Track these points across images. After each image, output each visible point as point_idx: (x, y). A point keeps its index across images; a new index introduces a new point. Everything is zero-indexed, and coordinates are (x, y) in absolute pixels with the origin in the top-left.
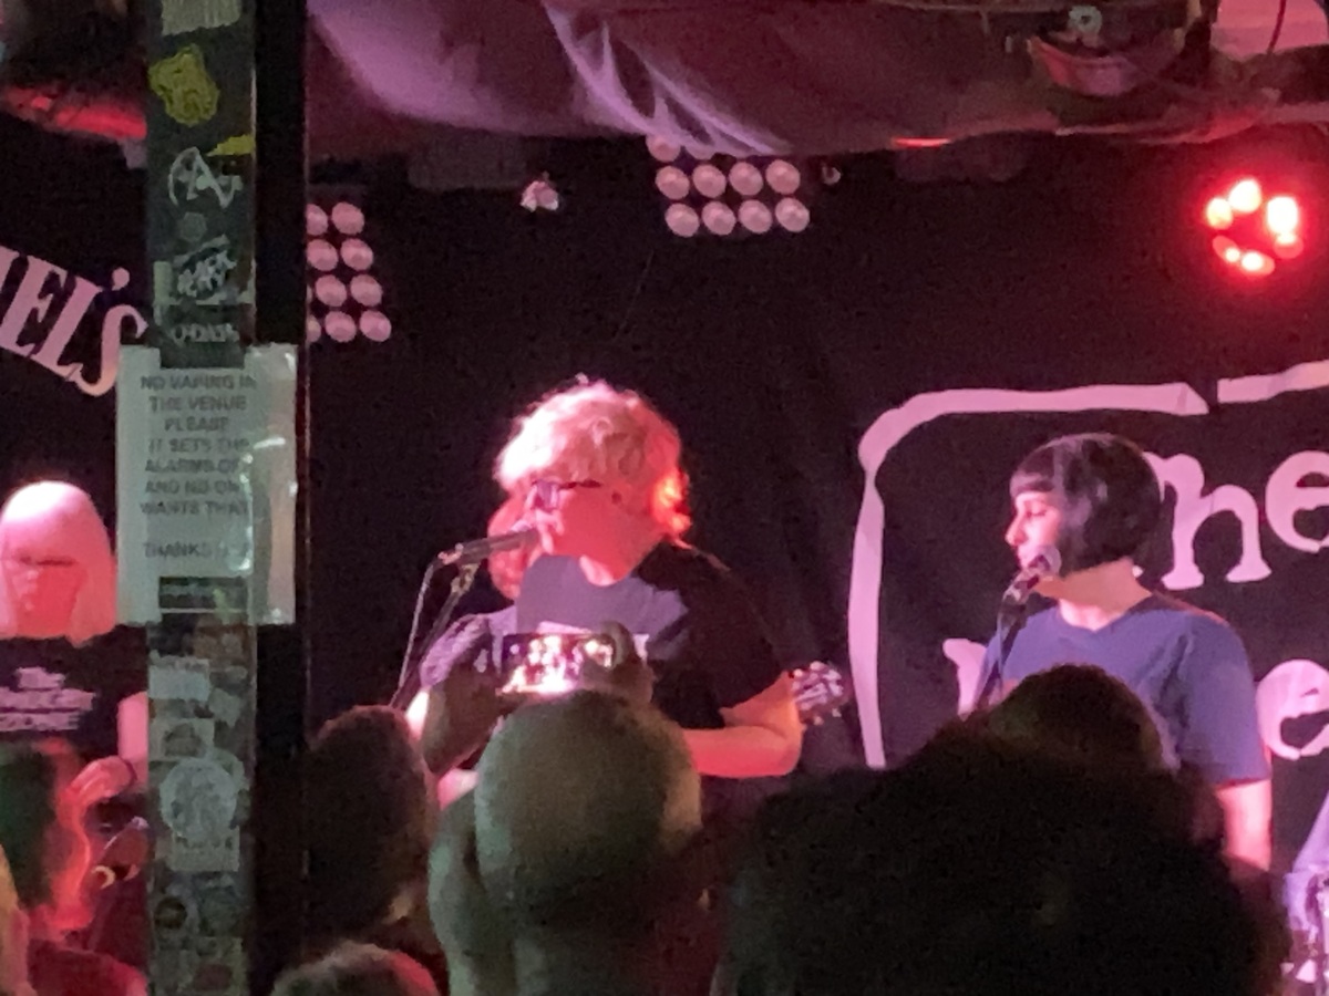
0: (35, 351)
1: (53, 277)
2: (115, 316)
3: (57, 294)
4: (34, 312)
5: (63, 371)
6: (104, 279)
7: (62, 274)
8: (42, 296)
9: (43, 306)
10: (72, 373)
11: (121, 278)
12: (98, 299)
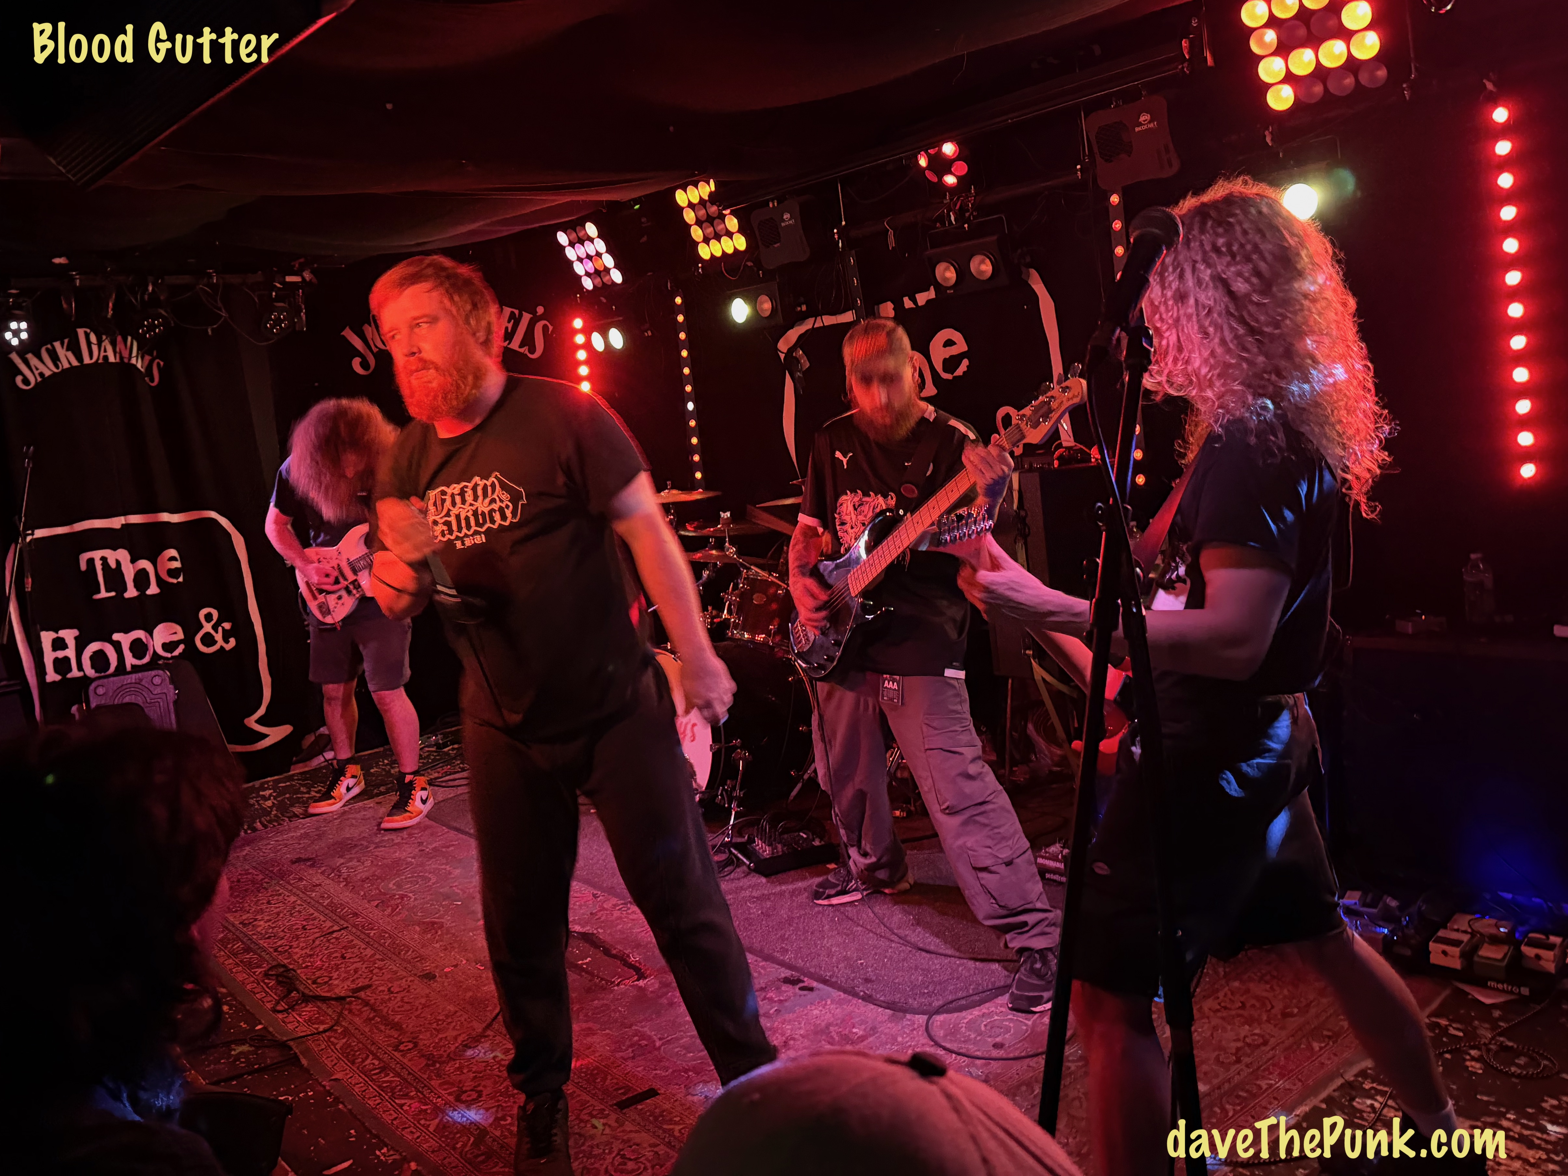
0: (509, 344)
1: (512, 313)
2: (539, 327)
3: (515, 320)
4: (507, 328)
5: (522, 350)
6: (533, 312)
7: (517, 312)
8: (509, 322)
9: (510, 326)
10: (524, 350)
11: (540, 310)
12: (531, 319)
